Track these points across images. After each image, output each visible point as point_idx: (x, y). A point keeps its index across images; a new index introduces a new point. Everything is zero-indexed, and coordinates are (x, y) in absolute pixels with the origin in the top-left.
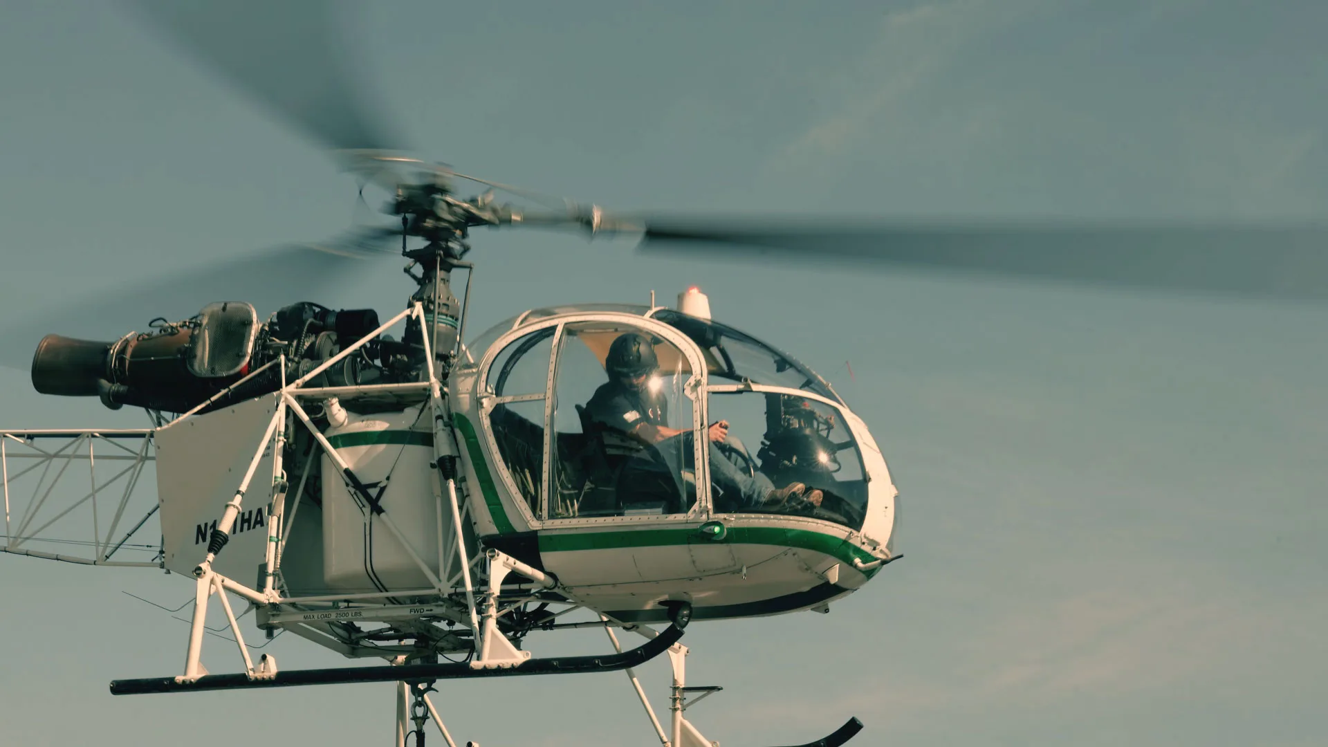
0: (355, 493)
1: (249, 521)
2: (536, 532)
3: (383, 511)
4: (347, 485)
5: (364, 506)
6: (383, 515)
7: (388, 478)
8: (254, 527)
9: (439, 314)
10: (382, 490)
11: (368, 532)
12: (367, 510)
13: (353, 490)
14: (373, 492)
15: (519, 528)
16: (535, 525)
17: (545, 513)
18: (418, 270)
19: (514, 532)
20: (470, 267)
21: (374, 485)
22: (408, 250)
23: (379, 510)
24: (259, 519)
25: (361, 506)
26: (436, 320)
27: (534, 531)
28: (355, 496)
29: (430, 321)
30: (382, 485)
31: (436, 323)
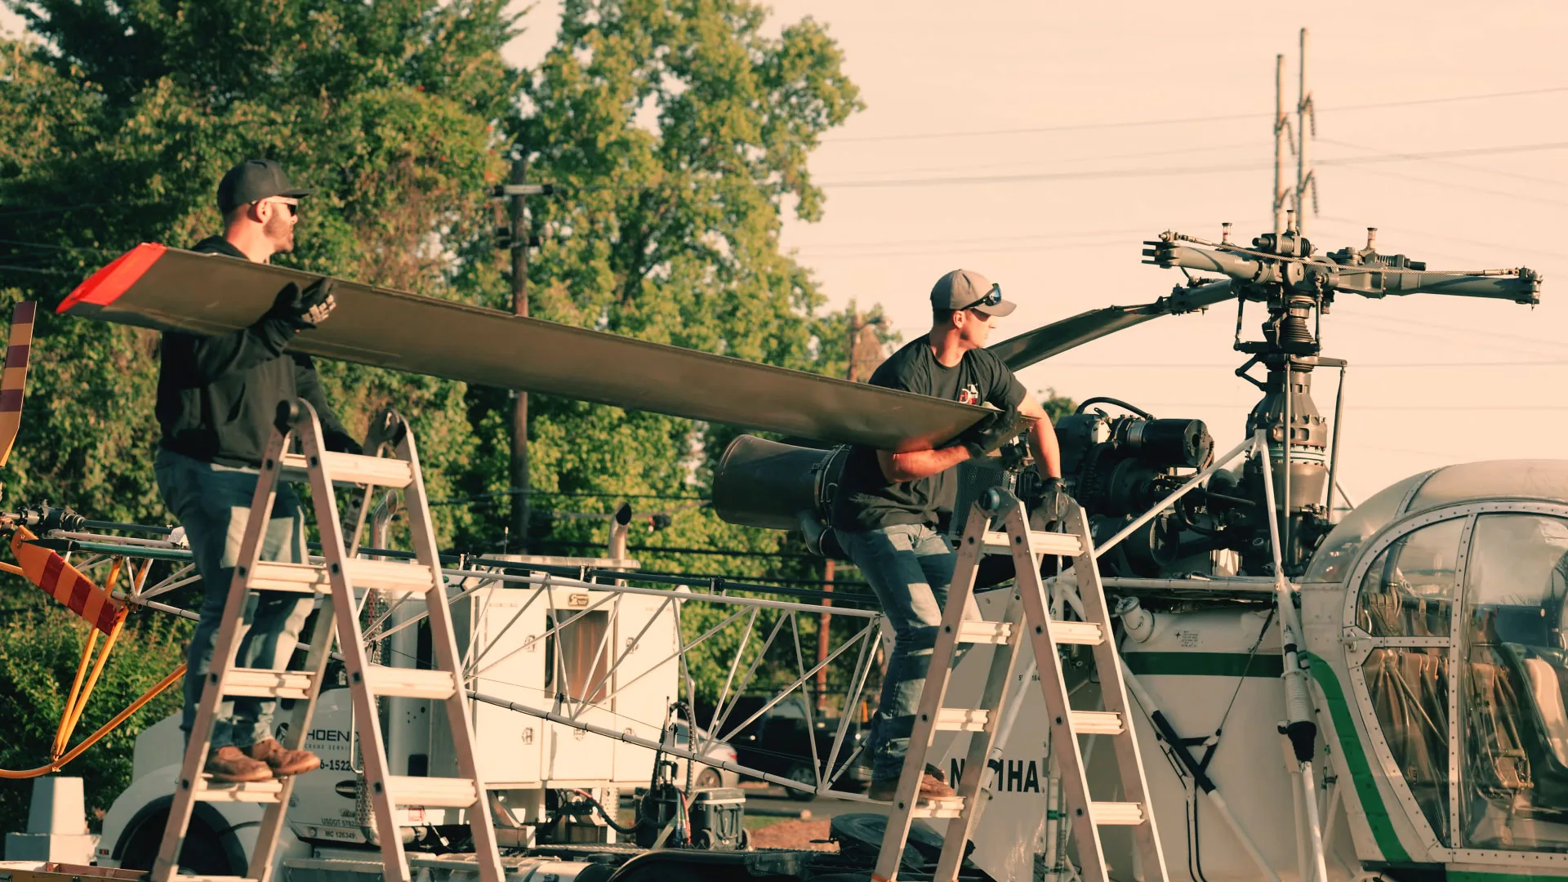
0: (1171, 751)
1: (1018, 775)
2: (1442, 865)
3: (1213, 787)
4: (1159, 737)
5: (1184, 774)
6: (1213, 793)
7: (1219, 733)
8: (1026, 790)
9: (1292, 445)
10: (1211, 750)
11: (1192, 817)
12: (1190, 780)
13: (1167, 747)
14: (1198, 753)
15: (1417, 856)
16: (1439, 855)
17: (1456, 838)
18: (1260, 372)
19: (1410, 862)
20: (1341, 364)
21: (1199, 741)
22: (1242, 341)
23: (1206, 785)
24: (1032, 779)
25: (1181, 773)
26: (1289, 455)
27: (1439, 864)
28: (1170, 756)
29: (1280, 458)
30: (1210, 742)
31: (1289, 460)
